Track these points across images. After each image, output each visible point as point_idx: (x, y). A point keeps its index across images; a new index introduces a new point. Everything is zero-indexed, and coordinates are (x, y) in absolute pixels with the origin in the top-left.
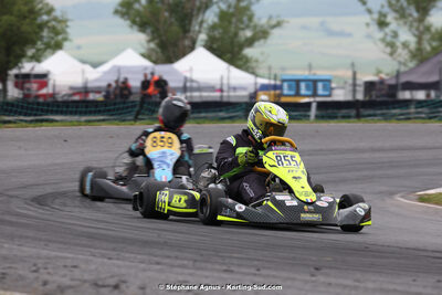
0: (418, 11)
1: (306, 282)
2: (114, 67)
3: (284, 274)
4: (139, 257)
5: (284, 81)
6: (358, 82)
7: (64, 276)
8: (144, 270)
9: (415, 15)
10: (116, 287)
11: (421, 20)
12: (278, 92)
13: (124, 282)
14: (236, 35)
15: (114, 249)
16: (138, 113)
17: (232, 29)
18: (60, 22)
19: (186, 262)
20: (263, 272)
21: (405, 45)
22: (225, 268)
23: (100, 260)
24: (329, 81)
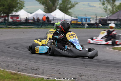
0: (112, 1)
1: (84, 69)
2: (36, 14)
3: (79, 67)
4: (42, 62)
5: (78, 18)
6: (97, 19)
7: (23, 67)
8: (43, 65)
9: (112, 2)
10: (36, 70)
11: (113, 3)
12: (77, 21)
13: (39, 68)
14: (67, 6)
15: (36, 60)
16: (42, 26)
17: (66, 5)
18: (22, 2)
19: (54, 64)
20: (74, 66)
21: (109, 9)
22: (64, 65)
23: (32, 63)
24: (90, 18)
